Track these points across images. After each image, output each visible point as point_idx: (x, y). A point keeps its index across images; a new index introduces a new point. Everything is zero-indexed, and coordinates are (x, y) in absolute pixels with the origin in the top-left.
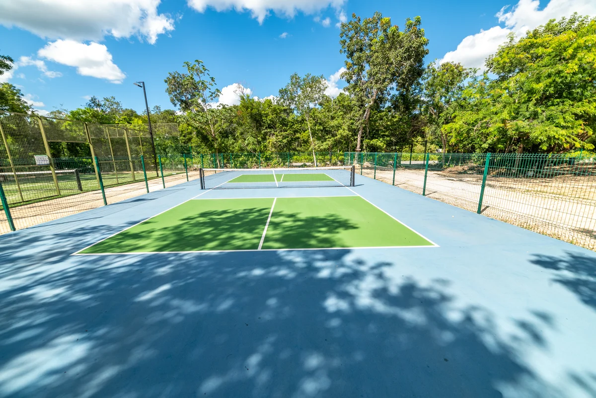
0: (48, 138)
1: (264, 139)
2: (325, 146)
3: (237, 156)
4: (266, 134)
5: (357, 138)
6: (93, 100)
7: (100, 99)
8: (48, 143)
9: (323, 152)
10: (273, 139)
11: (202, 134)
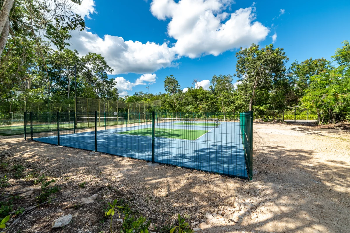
0: (118, 107)
1: (198, 106)
2: (229, 110)
3: (185, 114)
4: (198, 104)
5: (249, 105)
6: (136, 93)
7: (138, 93)
8: (118, 108)
9: (229, 113)
10: (201, 106)
11: (171, 104)
